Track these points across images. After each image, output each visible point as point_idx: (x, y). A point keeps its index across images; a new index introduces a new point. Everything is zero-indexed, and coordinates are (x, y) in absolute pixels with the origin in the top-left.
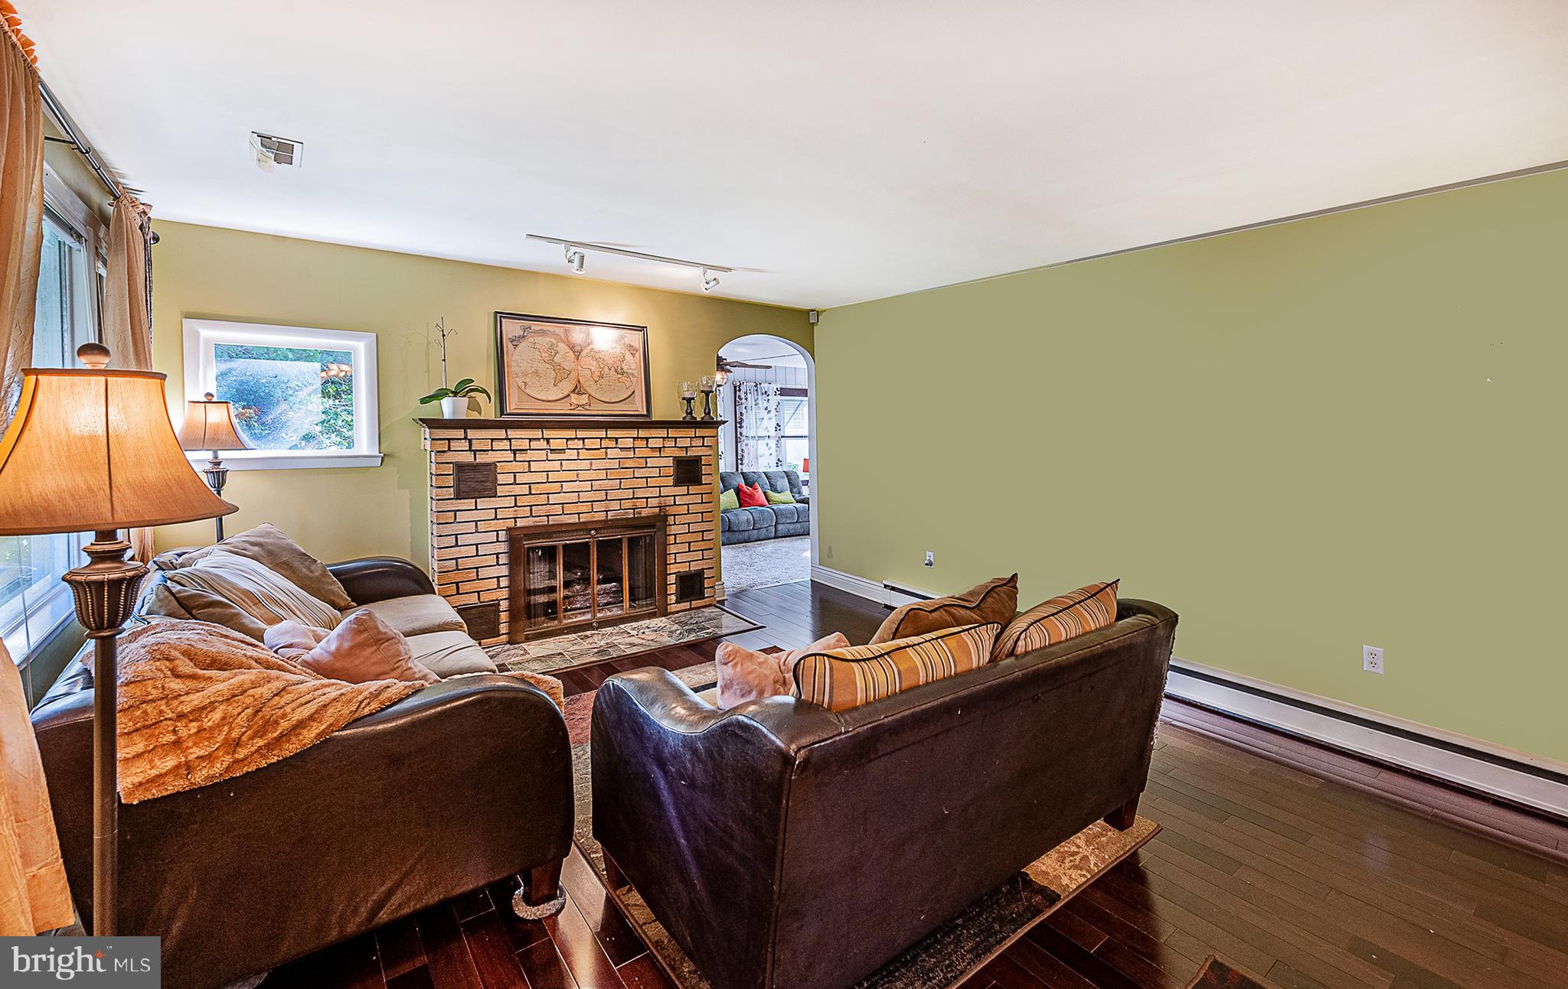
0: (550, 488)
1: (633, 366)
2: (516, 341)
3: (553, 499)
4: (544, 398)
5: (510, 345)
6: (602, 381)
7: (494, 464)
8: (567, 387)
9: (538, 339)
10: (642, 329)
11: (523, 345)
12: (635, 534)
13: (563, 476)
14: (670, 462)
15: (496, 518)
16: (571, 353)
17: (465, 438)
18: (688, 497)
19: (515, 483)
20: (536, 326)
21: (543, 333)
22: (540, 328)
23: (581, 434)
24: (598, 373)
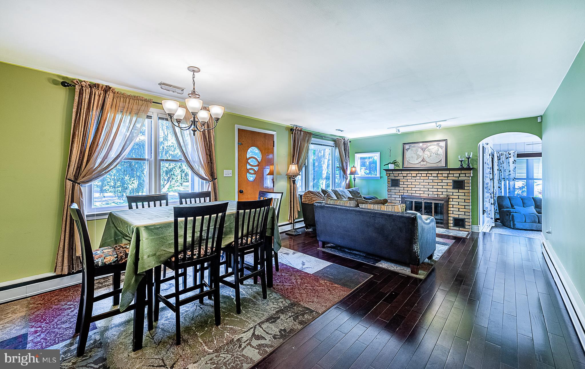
0: (412, 186)
1: (442, 152)
2: (407, 150)
3: (413, 189)
4: (414, 163)
5: (406, 151)
6: (431, 157)
7: (399, 179)
8: (420, 160)
9: (413, 148)
10: (446, 140)
11: (409, 150)
12: (437, 202)
13: (416, 183)
14: (451, 181)
15: (399, 192)
16: (422, 151)
17: (393, 173)
18: (459, 193)
19: (404, 184)
20: (412, 145)
21: (414, 147)
22: (413, 145)
23: (420, 172)
24: (429, 155)
